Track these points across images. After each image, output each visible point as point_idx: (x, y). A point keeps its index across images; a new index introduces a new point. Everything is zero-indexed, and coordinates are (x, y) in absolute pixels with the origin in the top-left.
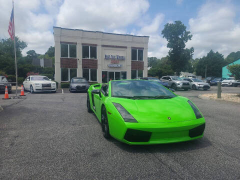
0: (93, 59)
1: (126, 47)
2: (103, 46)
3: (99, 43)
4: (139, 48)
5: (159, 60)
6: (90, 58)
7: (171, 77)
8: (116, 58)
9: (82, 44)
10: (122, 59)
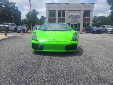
0: (63, 17)
1: (81, 11)
2: (68, 11)
3: (67, 9)
4: (88, 10)
5: (106, 17)
6: (62, 17)
7: (105, 26)
8: (75, 16)
9: (58, 10)
10: (78, 17)
